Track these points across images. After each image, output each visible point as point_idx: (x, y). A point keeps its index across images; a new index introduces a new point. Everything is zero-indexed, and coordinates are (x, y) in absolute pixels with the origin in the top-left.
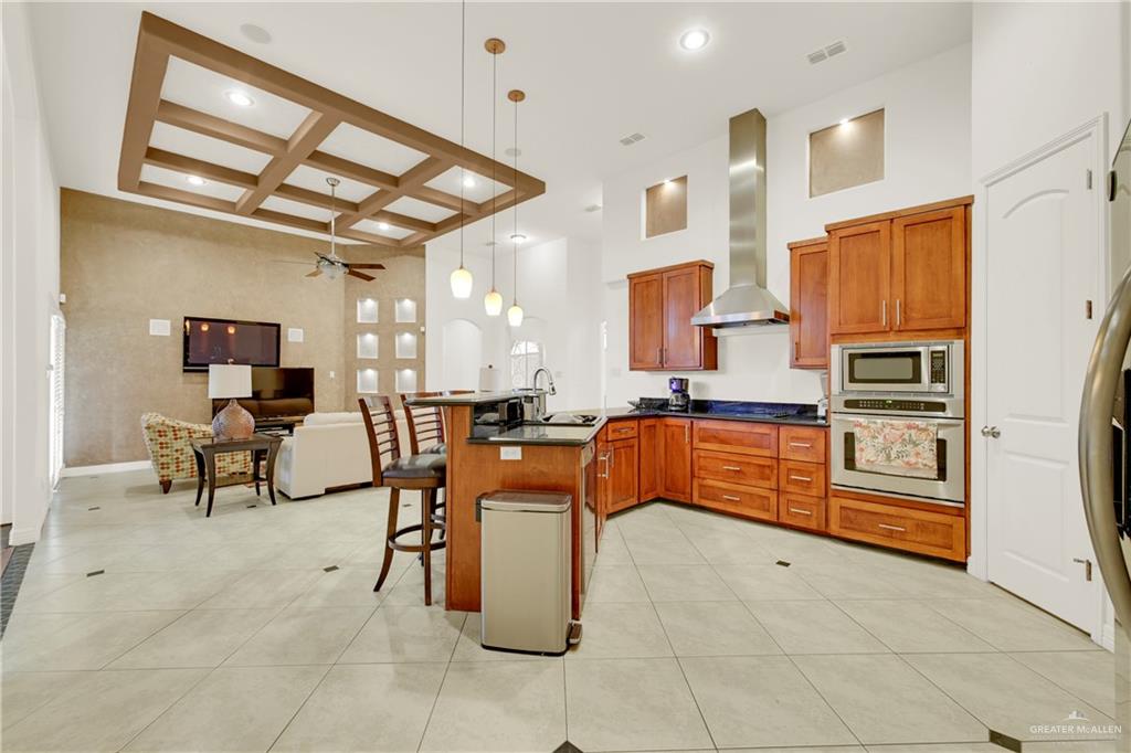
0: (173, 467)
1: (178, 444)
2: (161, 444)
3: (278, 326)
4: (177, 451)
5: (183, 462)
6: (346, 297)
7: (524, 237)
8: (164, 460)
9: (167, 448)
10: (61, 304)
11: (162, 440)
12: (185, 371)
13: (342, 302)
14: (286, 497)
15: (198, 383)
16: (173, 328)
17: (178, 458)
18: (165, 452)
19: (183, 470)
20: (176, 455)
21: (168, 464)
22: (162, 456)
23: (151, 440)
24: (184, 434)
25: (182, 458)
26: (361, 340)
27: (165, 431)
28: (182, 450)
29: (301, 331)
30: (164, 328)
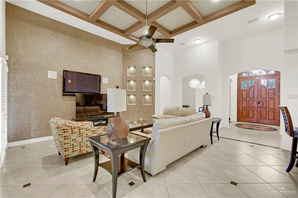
0: (71, 150)
1: (74, 137)
2: (65, 137)
3: (100, 76)
4: (73, 140)
5: (76, 146)
6: (123, 66)
7: (200, 40)
8: (66, 146)
9: (68, 139)
10: (7, 60)
11: (65, 134)
12: (63, 95)
13: (122, 67)
14: (150, 175)
15: (68, 101)
16: (58, 75)
17: (73, 144)
18: (67, 141)
19: (76, 151)
20: (72, 142)
21: (68, 148)
22: (65, 144)
23: (59, 135)
24: (77, 130)
25: (75, 144)
26: (128, 83)
27: (67, 130)
28: (75, 139)
29: (108, 79)
30: (54, 75)
